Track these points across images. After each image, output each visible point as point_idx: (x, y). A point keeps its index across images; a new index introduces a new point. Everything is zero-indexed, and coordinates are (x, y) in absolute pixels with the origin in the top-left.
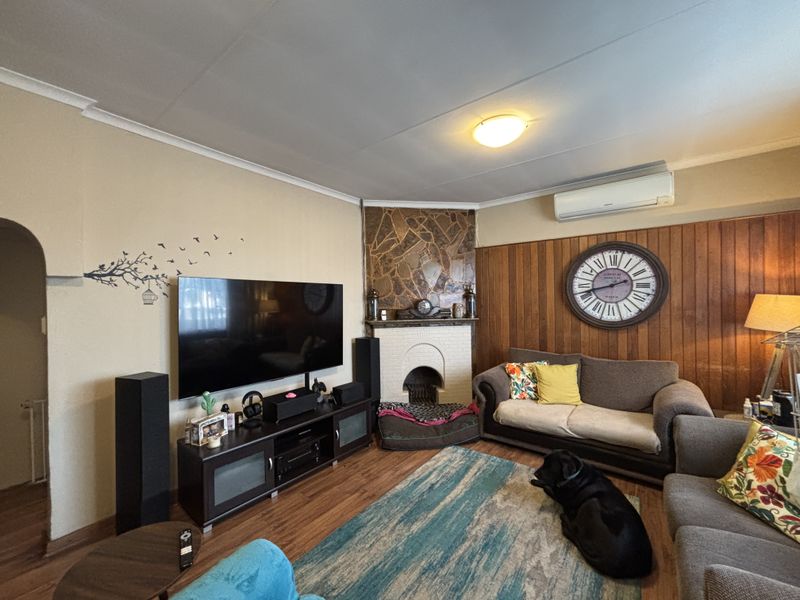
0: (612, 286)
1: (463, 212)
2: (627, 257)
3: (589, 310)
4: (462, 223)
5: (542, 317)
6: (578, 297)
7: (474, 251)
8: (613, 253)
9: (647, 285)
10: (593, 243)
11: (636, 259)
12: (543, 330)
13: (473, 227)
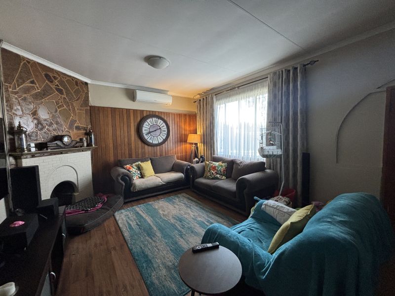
0: (155, 131)
1: (82, 82)
2: (160, 121)
3: (148, 140)
4: (82, 89)
5: (129, 144)
6: (144, 135)
7: (89, 108)
8: (155, 119)
9: (165, 131)
10: (148, 114)
11: (162, 122)
12: (130, 150)
13: (87, 93)
